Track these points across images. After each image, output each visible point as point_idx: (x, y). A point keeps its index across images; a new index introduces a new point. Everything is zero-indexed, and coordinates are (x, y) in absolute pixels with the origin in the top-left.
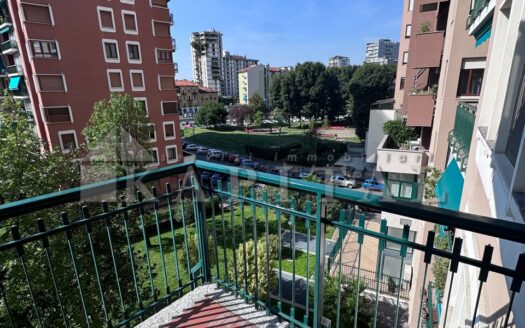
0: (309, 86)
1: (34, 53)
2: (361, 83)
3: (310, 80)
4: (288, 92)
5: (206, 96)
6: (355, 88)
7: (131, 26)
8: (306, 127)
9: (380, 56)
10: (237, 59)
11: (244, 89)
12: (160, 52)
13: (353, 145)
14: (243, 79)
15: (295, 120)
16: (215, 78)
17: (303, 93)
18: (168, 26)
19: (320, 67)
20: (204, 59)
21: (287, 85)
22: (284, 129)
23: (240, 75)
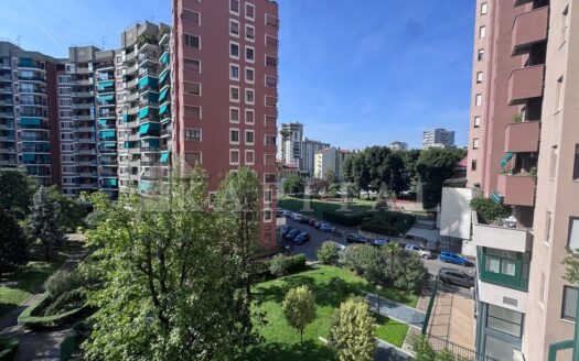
0: (377, 165)
1: (185, 137)
2: (428, 164)
3: (378, 161)
4: (358, 169)
5: (287, 170)
6: (422, 168)
7: (250, 119)
8: (374, 199)
9: (436, 142)
10: (314, 143)
11: (319, 166)
12: (267, 138)
13: (421, 218)
14: (318, 158)
15: (363, 193)
16: (295, 157)
17: (371, 171)
18: (275, 119)
19: (386, 151)
20: (288, 143)
21: (358, 164)
22: (355, 200)
23: (316, 156)
